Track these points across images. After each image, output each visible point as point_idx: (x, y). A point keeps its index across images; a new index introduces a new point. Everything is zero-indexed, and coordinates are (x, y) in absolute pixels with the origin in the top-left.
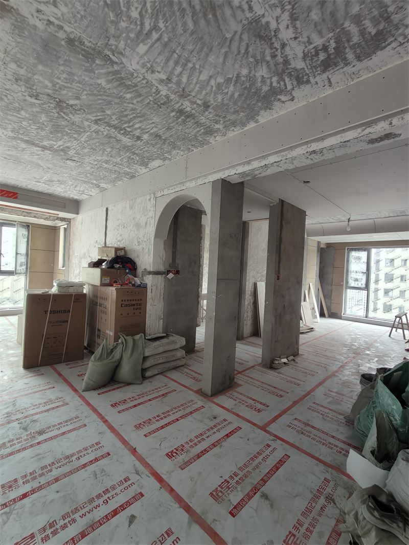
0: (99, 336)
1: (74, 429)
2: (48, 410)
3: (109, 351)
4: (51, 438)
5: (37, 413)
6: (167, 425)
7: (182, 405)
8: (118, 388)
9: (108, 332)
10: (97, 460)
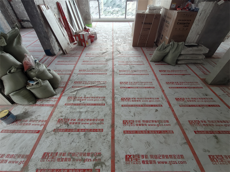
0: (162, 38)
1: (145, 74)
2: (138, 64)
3: (165, 47)
4: (138, 74)
5: (134, 64)
6: (180, 88)
7: (191, 82)
8: (163, 64)
9: (166, 37)
10: (150, 87)
